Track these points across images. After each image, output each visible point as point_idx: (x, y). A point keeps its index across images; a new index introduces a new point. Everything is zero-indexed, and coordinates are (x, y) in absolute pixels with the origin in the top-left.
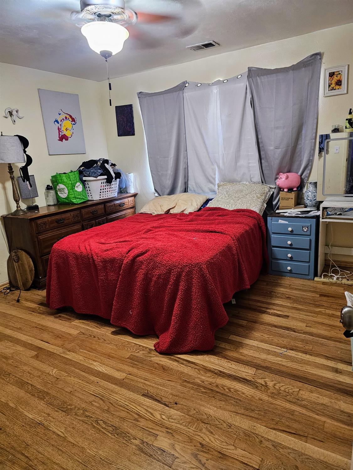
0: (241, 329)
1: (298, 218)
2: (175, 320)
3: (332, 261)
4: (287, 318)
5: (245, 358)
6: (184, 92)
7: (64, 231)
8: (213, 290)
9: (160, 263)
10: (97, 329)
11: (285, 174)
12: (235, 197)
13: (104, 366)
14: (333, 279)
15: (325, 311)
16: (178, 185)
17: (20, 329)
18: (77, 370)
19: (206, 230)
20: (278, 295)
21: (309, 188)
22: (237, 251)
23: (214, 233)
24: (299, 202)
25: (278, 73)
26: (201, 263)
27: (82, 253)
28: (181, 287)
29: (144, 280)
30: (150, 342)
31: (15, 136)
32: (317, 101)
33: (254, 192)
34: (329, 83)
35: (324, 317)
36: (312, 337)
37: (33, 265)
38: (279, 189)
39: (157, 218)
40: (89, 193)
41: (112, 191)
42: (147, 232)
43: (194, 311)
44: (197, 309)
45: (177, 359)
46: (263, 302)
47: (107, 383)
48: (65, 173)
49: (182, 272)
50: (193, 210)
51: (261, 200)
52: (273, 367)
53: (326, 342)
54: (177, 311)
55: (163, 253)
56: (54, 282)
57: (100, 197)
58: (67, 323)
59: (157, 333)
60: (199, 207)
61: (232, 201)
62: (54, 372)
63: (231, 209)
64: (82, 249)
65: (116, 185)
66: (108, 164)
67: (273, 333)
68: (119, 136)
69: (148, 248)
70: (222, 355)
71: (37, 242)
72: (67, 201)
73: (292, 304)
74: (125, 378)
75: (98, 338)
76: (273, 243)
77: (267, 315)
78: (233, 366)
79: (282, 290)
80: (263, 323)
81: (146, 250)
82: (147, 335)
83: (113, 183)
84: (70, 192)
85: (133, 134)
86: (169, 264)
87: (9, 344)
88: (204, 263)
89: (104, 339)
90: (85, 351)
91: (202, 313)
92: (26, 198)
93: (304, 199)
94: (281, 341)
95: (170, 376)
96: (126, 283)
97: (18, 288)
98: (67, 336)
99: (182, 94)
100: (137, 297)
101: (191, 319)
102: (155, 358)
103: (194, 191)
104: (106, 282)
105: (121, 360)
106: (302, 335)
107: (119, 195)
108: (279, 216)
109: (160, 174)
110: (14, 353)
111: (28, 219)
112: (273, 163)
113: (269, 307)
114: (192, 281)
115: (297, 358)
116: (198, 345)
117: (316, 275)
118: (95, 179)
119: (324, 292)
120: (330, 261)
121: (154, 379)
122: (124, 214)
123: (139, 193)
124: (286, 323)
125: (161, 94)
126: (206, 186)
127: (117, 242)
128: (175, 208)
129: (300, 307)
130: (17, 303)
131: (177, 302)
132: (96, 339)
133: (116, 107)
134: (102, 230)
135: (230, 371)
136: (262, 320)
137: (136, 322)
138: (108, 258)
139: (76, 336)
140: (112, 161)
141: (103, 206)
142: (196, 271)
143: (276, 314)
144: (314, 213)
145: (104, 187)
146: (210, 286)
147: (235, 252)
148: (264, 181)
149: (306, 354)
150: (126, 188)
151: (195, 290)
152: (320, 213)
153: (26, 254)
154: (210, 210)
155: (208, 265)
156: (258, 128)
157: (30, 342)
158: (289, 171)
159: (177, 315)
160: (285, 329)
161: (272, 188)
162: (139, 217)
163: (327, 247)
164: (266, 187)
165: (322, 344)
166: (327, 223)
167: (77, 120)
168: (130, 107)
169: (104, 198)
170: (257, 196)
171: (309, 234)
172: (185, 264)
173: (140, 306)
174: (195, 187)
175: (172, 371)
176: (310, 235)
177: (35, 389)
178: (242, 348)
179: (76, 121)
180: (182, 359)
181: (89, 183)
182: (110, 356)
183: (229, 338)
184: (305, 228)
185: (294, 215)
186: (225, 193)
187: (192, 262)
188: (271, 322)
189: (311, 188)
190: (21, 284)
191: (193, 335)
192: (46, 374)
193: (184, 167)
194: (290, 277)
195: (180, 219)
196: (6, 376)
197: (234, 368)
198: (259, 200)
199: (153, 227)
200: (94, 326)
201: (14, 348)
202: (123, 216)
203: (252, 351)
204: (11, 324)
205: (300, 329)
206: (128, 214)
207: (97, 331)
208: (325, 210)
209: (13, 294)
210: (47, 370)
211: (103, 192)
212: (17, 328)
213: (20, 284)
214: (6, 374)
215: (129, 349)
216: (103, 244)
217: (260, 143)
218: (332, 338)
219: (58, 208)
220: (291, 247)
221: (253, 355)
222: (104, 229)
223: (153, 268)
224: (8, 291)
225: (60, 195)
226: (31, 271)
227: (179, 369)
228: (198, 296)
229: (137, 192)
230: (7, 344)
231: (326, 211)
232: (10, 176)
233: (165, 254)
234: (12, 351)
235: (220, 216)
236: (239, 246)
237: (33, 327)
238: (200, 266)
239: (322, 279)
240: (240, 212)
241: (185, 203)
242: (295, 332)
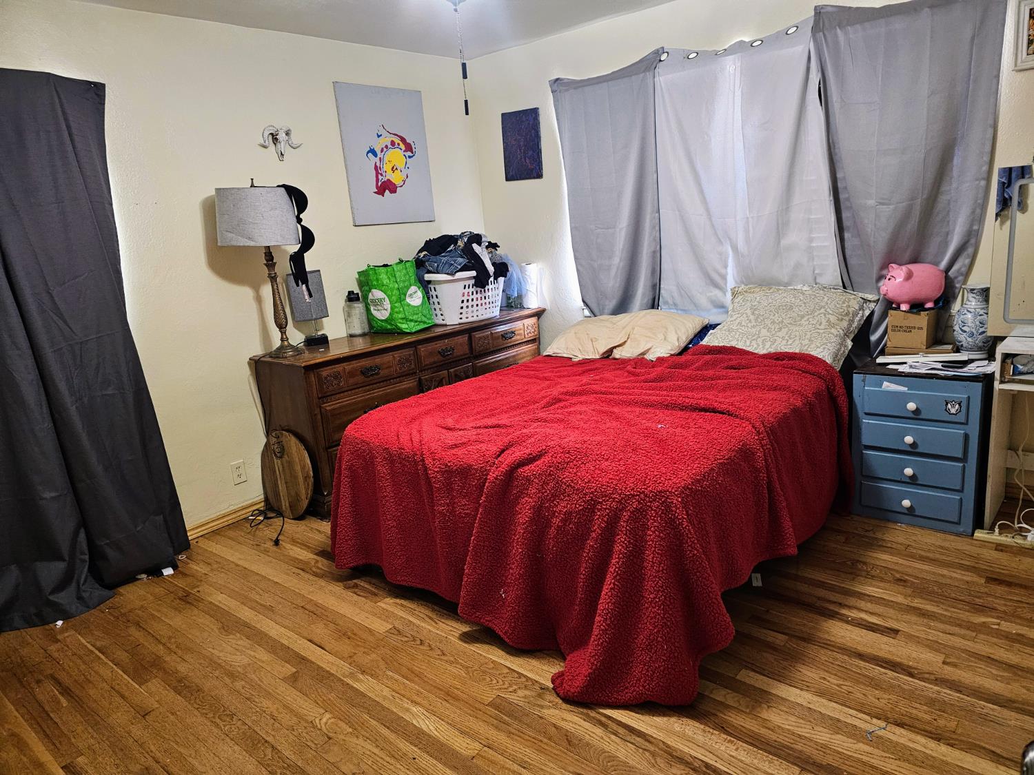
0: (769, 657)
1: (934, 380)
2: (602, 625)
3: (1024, 488)
4: (893, 635)
5: (773, 737)
6: (656, 74)
7: (378, 392)
8: (697, 561)
9: (571, 485)
10: (431, 625)
11: (904, 268)
12: (773, 322)
13: (434, 717)
14: (1026, 536)
15: (999, 624)
16: (637, 291)
17: (271, 609)
18: (375, 722)
19: (691, 406)
20: (873, 573)
21: (967, 303)
22: (766, 461)
23: (710, 412)
24: (939, 336)
25: (891, 15)
26: (668, 491)
27: (403, 449)
28: (617, 548)
29: (532, 521)
30: (544, 668)
31: (279, 186)
32: (995, 81)
33: (823, 310)
34: (1029, 35)
35: (995, 640)
36: (958, 695)
37: (310, 466)
38: (887, 305)
39: (580, 369)
40: (438, 310)
41: (489, 305)
42: (549, 404)
43: (647, 608)
44: (655, 604)
45: (603, 719)
46: (832, 588)
47: (435, 762)
48: (385, 266)
49: (620, 510)
50: (667, 352)
51: (837, 331)
52: (845, 767)
53: (996, 714)
54: (608, 603)
55: (577, 461)
56: (345, 510)
57: (461, 318)
58: (367, 604)
59: (562, 647)
60: (683, 345)
61: (764, 332)
62: (324, 720)
63: (762, 351)
64: (404, 438)
65: (497, 292)
66: (479, 244)
67: (852, 673)
68: (507, 179)
69: (544, 447)
70: (716, 721)
71: (319, 417)
72: (389, 327)
73: (909, 599)
74: (477, 754)
75: (430, 646)
76: (866, 439)
77: (840, 624)
78: (742, 755)
79: (884, 558)
80: (828, 645)
81: (538, 452)
82: (540, 651)
83: (490, 287)
84: (396, 307)
85: (539, 176)
86: (590, 488)
87: (244, 642)
88: (676, 491)
89: (442, 651)
90: (396, 676)
91: (668, 613)
92: (302, 319)
93: (954, 331)
94: (873, 697)
95: (582, 763)
96: (492, 525)
97: (280, 514)
98: (365, 635)
99: (652, 78)
100: (516, 560)
101: (640, 626)
102: (552, 711)
103: (675, 305)
104: (452, 520)
105: (474, 707)
106: (931, 686)
107: (505, 313)
108: (886, 372)
109: (596, 265)
110: (249, 665)
111: (300, 367)
112: (872, 239)
113: (847, 603)
114: (646, 534)
115: (910, 749)
116: (657, 691)
117: (979, 523)
118: (449, 278)
119: (998, 570)
120: (1021, 488)
121: (543, 767)
122: (514, 356)
123: (547, 306)
124: (891, 650)
125: (604, 81)
126: (703, 294)
127: (480, 427)
128: (625, 346)
129: (930, 607)
130: (275, 548)
131: (609, 583)
132: (425, 648)
133: (503, 115)
134: (455, 396)
135: (731, 768)
136: (826, 636)
137: (515, 618)
138: (456, 465)
139: (381, 637)
140: (488, 237)
141: (465, 338)
142: (655, 511)
143: (864, 623)
144: (980, 367)
145: (469, 296)
146: (690, 548)
147: (760, 463)
148: (847, 283)
149: (939, 740)
150: (520, 297)
151: (651, 556)
152: (994, 367)
153: (298, 442)
154: (709, 353)
155: (687, 496)
156: (836, 154)
157: (285, 642)
158: (915, 260)
159: (607, 614)
160: (884, 665)
161: (870, 301)
162: (541, 365)
163: (1012, 452)
164: (854, 299)
165: (985, 719)
166: (1016, 393)
167: (417, 148)
168: (533, 114)
169: (470, 319)
170: (828, 321)
171: (963, 420)
172: (628, 491)
173: (523, 582)
174: (676, 294)
175: (589, 749)
176: (967, 423)
177: (279, 757)
178: (768, 707)
179: (414, 150)
180: (617, 720)
181: (437, 287)
182: (449, 695)
183: (738, 677)
184: (953, 406)
185: (923, 371)
186: (749, 312)
187: (646, 489)
188: (849, 644)
189: (973, 304)
190: (287, 505)
191: (645, 665)
192: (305, 725)
193: (652, 249)
194: (907, 524)
195: (634, 374)
196: (225, 718)
197: (743, 759)
198: (833, 330)
199: (566, 393)
200: (425, 617)
201: (252, 653)
202: (511, 360)
203: (793, 718)
204: (254, 596)
205: (926, 668)
206: (521, 356)
207: (429, 627)
208: (1009, 361)
209: (271, 525)
210: (311, 714)
211: (467, 307)
212: (264, 606)
213: (285, 504)
214: (225, 713)
215: (495, 682)
216: (450, 429)
217: (840, 190)
218: (1014, 702)
219: (371, 342)
220: (913, 450)
221: (796, 729)
222: (459, 393)
223: (554, 496)
224: (261, 518)
225: (374, 312)
226: (305, 477)
227: (607, 749)
228: (659, 571)
229: (543, 306)
230: (239, 643)
231: (1012, 363)
232: (269, 274)
233: (583, 463)
234: (246, 661)
235: (732, 368)
236: (774, 449)
237: (297, 607)
238: (667, 498)
239: (996, 537)
240: (784, 359)
241: (649, 334)
242: (911, 675)
